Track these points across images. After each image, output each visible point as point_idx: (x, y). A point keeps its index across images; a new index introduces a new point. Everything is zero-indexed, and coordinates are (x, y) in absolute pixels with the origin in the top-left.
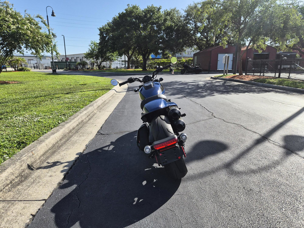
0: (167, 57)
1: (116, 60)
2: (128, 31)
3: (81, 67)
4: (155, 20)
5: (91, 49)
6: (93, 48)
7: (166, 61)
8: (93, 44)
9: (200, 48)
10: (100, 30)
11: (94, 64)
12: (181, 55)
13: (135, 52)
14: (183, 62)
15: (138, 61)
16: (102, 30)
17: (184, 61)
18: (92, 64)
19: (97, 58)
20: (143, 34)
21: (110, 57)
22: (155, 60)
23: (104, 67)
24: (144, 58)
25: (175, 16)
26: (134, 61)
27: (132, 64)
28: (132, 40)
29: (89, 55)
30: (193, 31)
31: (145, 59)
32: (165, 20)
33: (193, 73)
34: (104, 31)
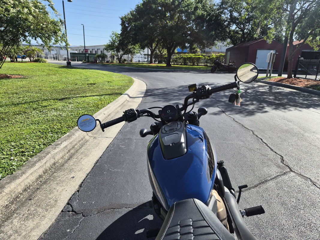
0: (195, 51)
1: (139, 53)
2: (152, 21)
3: (101, 60)
4: (184, 8)
5: (111, 40)
6: (114, 39)
7: (193, 56)
8: (114, 35)
9: (233, 42)
10: (122, 19)
11: (114, 57)
12: (210, 50)
13: (159, 45)
14: (213, 58)
15: (162, 55)
16: (124, 19)
17: (215, 57)
18: (112, 57)
19: (118, 51)
20: (169, 24)
21: (131, 50)
22: (181, 55)
23: (125, 60)
24: (168, 52)
25: (207, 4)
26: (158, 55)
27: (155, 58)
28: (156, 31)
29: (110, 47)
30: (227, 22)
31: (170, 53)
32: (196, 8)
33: (226, 72)
34: (126, 21)
